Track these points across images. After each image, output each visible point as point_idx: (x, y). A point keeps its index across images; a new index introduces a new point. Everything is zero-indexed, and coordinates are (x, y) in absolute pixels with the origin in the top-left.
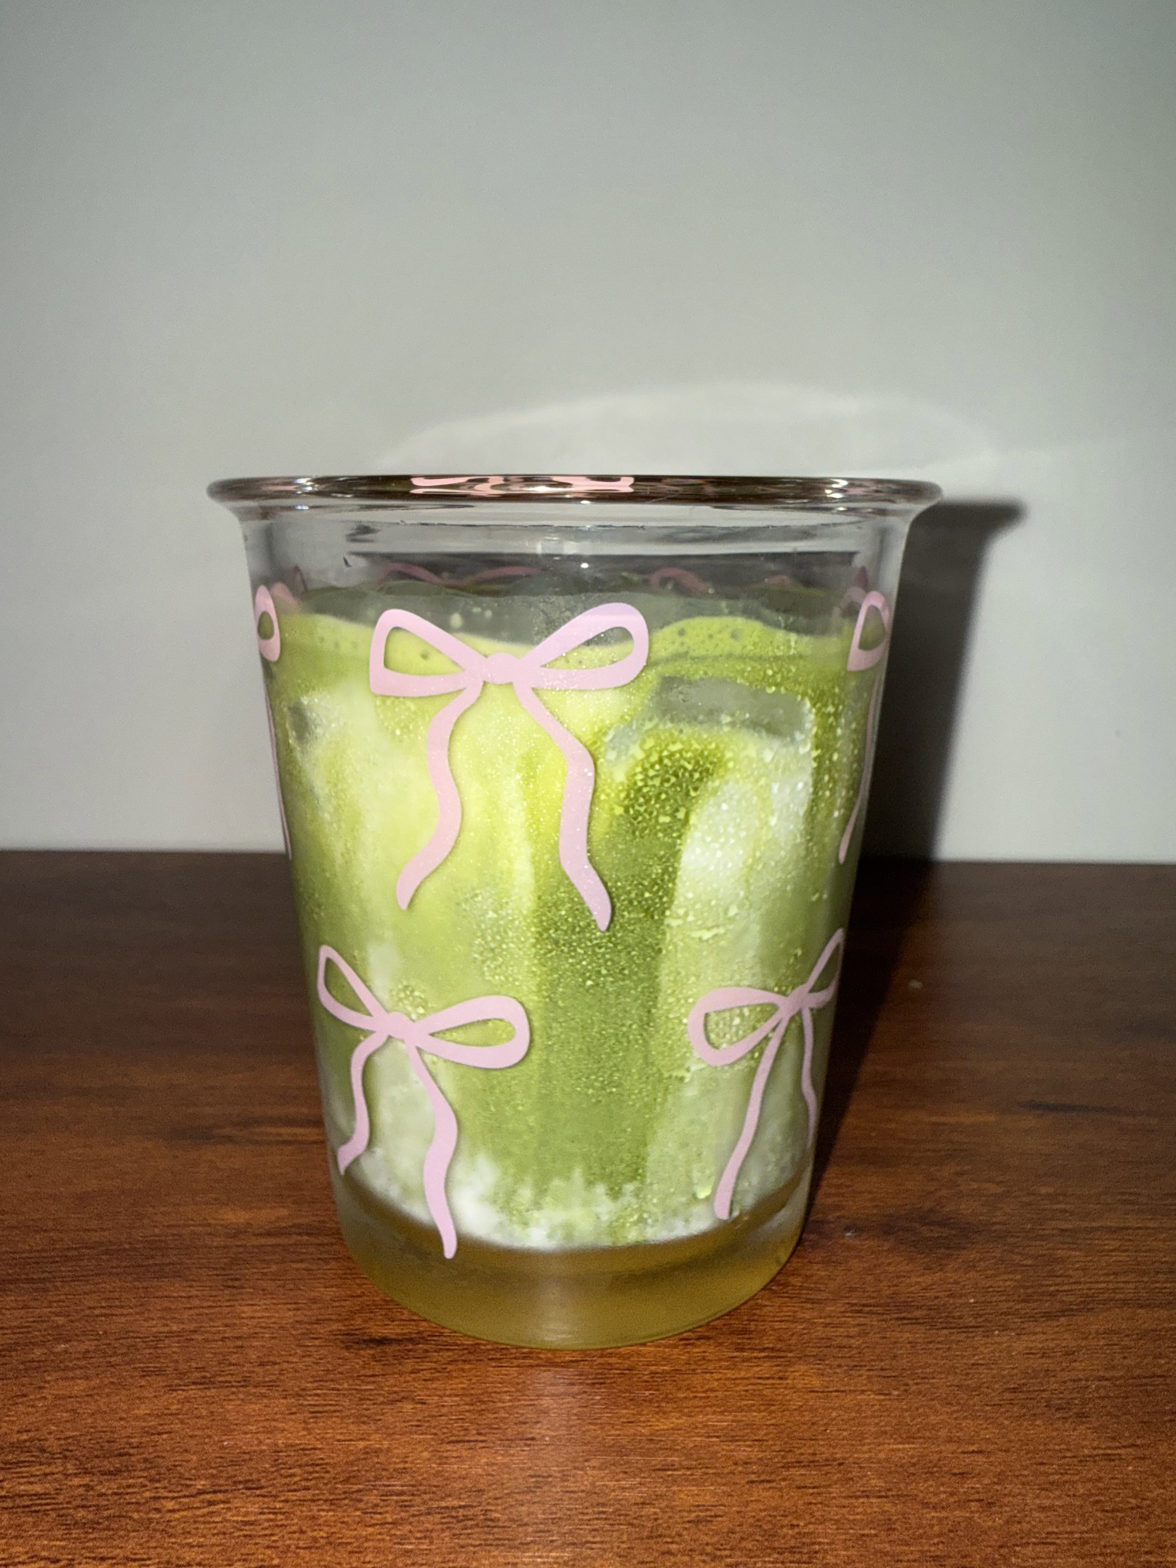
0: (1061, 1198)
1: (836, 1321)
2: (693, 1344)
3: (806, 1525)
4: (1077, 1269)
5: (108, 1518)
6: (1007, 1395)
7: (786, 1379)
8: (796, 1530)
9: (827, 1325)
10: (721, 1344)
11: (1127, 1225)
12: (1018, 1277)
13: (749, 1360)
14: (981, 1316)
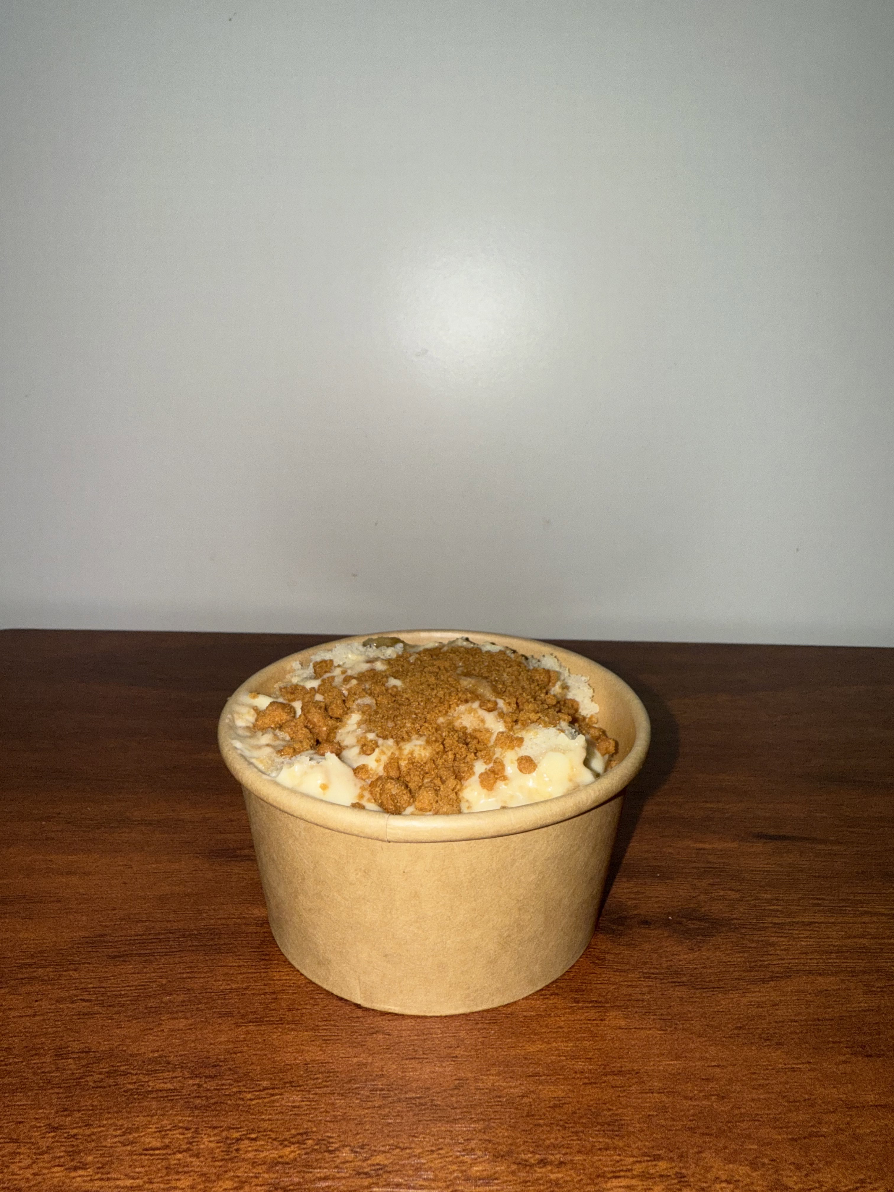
0: (775, 902)
1: (634, 983)
2: (547, 998)
3: (617, 1110)
4: (782, 950)
5: (214, 1103)
6: (736, 1032)
7: (605, 1020)
8: (611, 1112)
9: (628, 986)
10: (565, 998)
11: (815, 920)
12: (746, 955)
13: (582, 1008)
14: (722, 980)
